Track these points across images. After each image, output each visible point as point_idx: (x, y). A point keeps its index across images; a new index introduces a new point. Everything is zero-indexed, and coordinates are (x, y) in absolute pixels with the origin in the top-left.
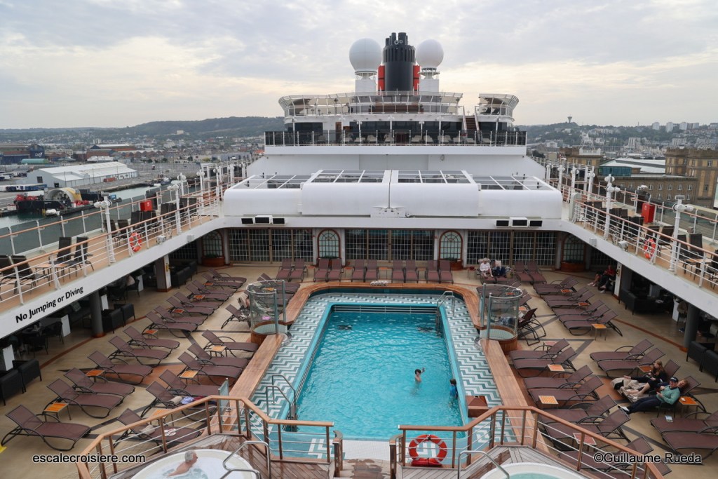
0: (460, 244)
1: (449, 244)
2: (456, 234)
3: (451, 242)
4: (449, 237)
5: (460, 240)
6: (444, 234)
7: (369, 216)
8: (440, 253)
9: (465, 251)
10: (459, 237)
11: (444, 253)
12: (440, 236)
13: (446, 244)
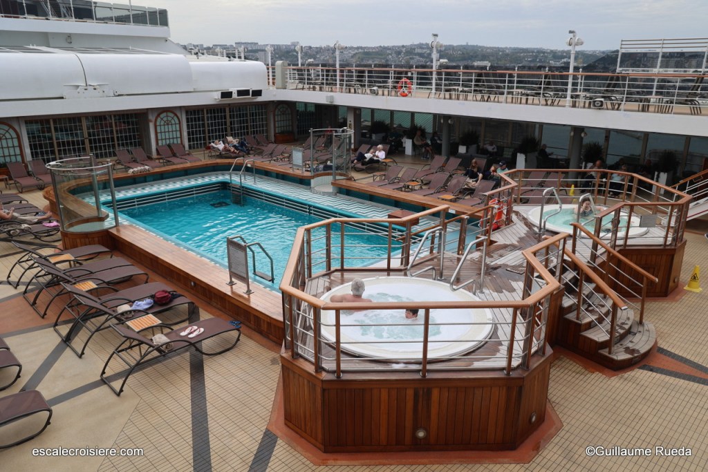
0: (178, 126)
1: (166, 127)
2: (171, 115)
3: (168, 124)
4: (165, 119)
5: (177, 122)
6: (159, 115)
7: (62, 98)
8: (157, 140)
9: (185, 134)
10: (175, 118)
11: (162, 139)
12: (154, 118)
13: (162, 127)
